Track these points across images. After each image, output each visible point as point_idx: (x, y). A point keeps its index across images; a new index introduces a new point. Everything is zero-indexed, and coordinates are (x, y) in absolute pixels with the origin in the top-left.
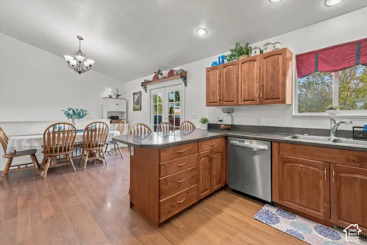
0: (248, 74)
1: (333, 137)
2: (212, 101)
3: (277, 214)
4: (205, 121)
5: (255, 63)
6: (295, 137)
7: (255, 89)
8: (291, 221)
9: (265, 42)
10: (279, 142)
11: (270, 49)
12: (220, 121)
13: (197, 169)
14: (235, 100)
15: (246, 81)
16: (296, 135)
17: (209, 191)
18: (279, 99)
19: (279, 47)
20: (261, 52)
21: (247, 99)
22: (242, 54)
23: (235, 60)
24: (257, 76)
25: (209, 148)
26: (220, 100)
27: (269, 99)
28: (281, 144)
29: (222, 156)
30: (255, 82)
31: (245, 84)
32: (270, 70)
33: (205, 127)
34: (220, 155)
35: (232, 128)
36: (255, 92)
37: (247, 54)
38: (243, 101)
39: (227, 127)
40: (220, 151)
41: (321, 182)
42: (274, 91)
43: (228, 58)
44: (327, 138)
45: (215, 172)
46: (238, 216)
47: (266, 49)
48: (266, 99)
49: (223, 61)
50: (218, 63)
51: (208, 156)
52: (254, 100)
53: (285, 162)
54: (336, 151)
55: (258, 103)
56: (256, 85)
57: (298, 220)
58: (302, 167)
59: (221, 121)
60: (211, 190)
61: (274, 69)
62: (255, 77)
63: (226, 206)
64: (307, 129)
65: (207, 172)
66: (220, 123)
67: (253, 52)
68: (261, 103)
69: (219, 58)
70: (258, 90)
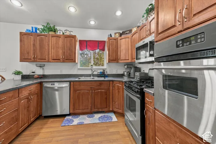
0: (56, 44)
1: (92, 77)
2: (26, 58)
3: (72, 119)
4: (19, 73)
5: (60, 38)
6: (79, 79)
7: (60, 53)
8: (78, 118)
9: (66, 28)
10: (73, 81)
11: (68, 33)
12: (32, 72)
13: (17, 110)
14: (47, 59)
15: (54, 48)
16: (80, 78)
17: (27, 124)
18: (73, 60)
19: (73, 34)
20: (63, 33)
21: (55, 59)
22: (51, 31)
23: (46, 33)
24: (61, 46)
25: (28, 92)
26: (34, 58)
27: (68, 60)
28: (74, 83)
29: (38, 96)
30: (60, 49)
31: (53, 50)
32: (68, 45)
33: (19, 77)
34: (36, 96)
35: (44, 76)
36: (60, 55)
37: (55, 32)
38: (53, 60)
39: (40, 77)
40: (36, 93)
41: (89, 96)
42: (71, 56)
43: (40, 30)
44: (90, 78)
45: (32, 109)
46: (51, 130)
47: (66, 33)
48: (66, 60)
49: (36, 31)
50: (31, 31)
51: (27, 98)
52: (60, 60)
53: (76, 91)
54: (94, 82)
55: (62, 61)
56: (61, 52)
57: (81, 117)
58: (83, 92)
59: (34, 72)
60: (28, 123)
61: (70, 44)
62: (60, 46)
63: (42, 128)
64: (83, 75)
65: (26, 110)
66: (33, 74)
67: (59, 32)
68: (63, 62)
69: (32, 28)
70: (62, 54)
